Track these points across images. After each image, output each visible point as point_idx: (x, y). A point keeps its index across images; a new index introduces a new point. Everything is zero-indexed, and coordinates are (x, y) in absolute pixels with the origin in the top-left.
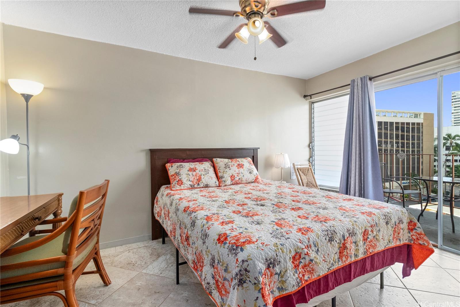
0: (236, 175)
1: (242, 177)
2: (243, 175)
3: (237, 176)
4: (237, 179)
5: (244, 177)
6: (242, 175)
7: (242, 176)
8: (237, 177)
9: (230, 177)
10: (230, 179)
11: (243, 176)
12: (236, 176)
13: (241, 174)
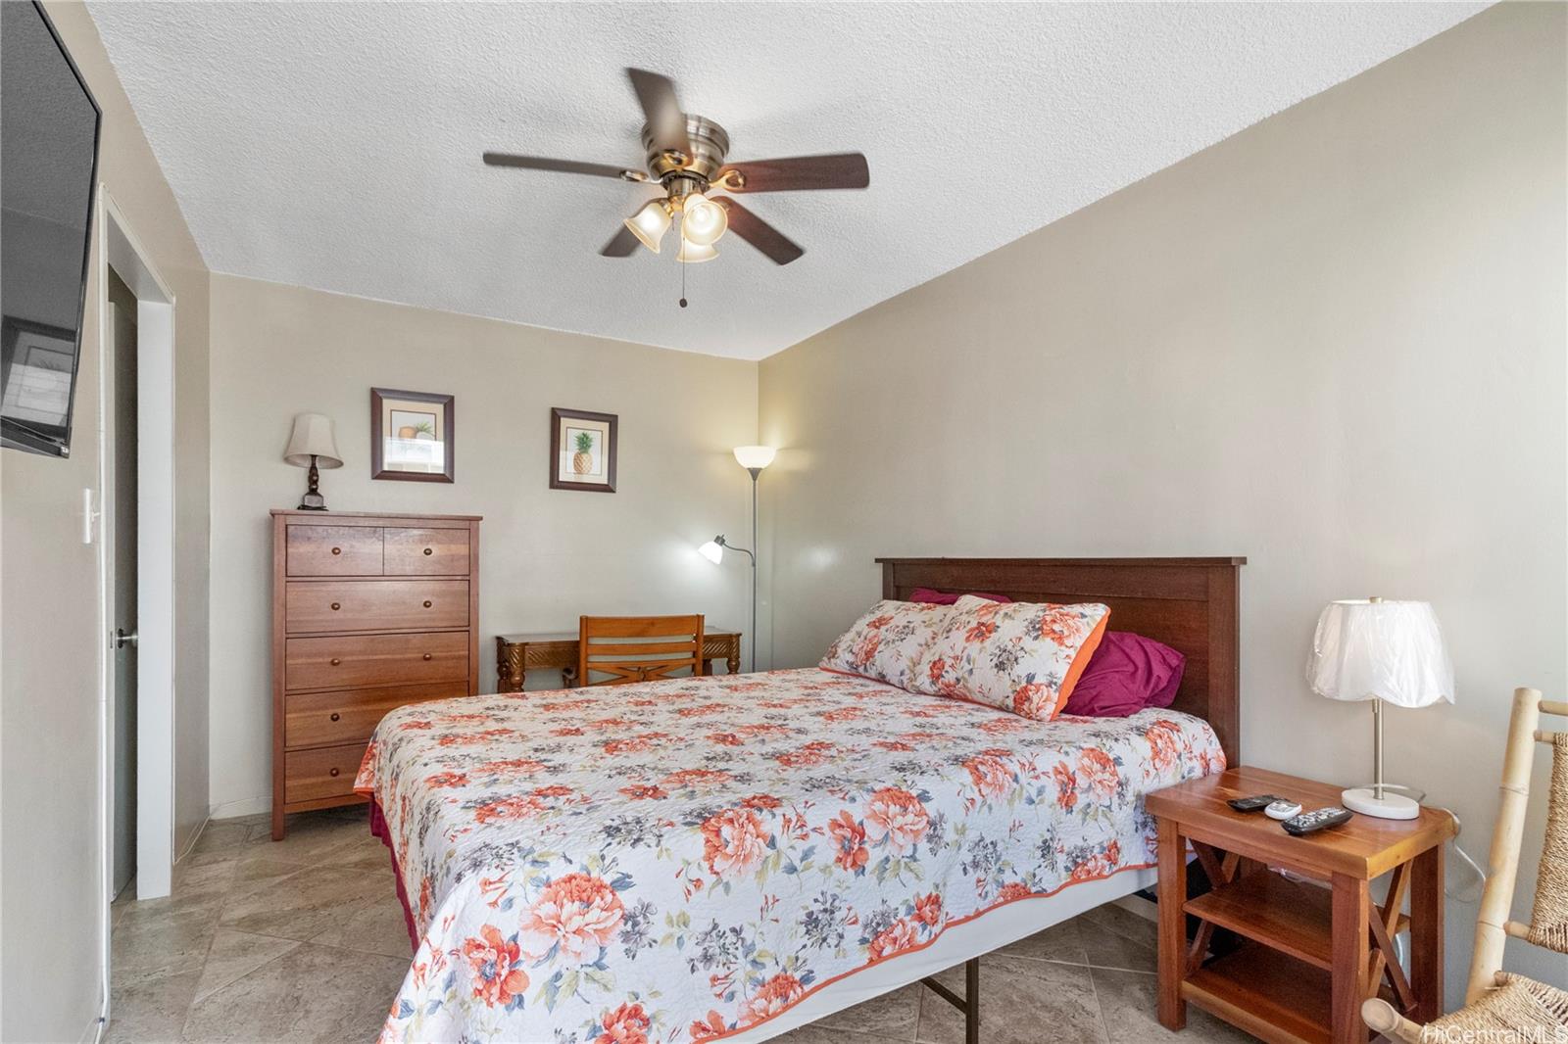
0: (949, 662)
1: (966, 675)
2: (970, 667)
3: (952, 666)
4: (950, 677)
5: (973, 677)
6: (968, 667)
7: (964, 670)
8: (950, 669)
9: (931, 664)
10: (930, 673)
11: (971, 671)
12: (947, 668)
13: (964, 662)
